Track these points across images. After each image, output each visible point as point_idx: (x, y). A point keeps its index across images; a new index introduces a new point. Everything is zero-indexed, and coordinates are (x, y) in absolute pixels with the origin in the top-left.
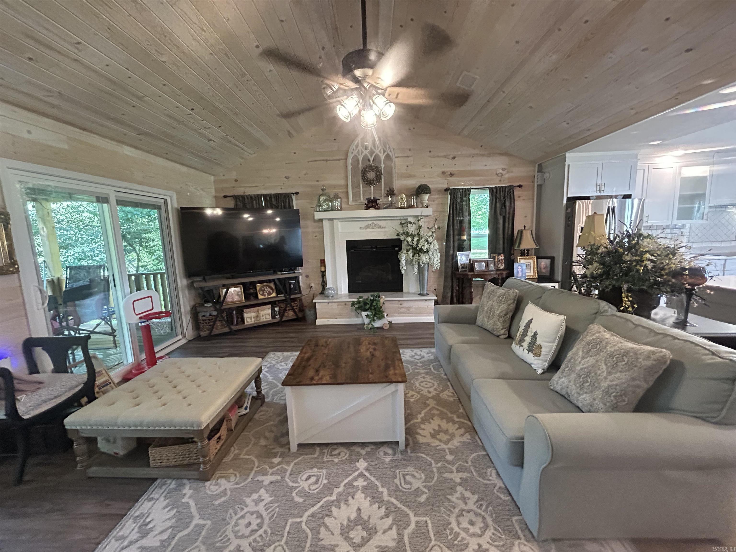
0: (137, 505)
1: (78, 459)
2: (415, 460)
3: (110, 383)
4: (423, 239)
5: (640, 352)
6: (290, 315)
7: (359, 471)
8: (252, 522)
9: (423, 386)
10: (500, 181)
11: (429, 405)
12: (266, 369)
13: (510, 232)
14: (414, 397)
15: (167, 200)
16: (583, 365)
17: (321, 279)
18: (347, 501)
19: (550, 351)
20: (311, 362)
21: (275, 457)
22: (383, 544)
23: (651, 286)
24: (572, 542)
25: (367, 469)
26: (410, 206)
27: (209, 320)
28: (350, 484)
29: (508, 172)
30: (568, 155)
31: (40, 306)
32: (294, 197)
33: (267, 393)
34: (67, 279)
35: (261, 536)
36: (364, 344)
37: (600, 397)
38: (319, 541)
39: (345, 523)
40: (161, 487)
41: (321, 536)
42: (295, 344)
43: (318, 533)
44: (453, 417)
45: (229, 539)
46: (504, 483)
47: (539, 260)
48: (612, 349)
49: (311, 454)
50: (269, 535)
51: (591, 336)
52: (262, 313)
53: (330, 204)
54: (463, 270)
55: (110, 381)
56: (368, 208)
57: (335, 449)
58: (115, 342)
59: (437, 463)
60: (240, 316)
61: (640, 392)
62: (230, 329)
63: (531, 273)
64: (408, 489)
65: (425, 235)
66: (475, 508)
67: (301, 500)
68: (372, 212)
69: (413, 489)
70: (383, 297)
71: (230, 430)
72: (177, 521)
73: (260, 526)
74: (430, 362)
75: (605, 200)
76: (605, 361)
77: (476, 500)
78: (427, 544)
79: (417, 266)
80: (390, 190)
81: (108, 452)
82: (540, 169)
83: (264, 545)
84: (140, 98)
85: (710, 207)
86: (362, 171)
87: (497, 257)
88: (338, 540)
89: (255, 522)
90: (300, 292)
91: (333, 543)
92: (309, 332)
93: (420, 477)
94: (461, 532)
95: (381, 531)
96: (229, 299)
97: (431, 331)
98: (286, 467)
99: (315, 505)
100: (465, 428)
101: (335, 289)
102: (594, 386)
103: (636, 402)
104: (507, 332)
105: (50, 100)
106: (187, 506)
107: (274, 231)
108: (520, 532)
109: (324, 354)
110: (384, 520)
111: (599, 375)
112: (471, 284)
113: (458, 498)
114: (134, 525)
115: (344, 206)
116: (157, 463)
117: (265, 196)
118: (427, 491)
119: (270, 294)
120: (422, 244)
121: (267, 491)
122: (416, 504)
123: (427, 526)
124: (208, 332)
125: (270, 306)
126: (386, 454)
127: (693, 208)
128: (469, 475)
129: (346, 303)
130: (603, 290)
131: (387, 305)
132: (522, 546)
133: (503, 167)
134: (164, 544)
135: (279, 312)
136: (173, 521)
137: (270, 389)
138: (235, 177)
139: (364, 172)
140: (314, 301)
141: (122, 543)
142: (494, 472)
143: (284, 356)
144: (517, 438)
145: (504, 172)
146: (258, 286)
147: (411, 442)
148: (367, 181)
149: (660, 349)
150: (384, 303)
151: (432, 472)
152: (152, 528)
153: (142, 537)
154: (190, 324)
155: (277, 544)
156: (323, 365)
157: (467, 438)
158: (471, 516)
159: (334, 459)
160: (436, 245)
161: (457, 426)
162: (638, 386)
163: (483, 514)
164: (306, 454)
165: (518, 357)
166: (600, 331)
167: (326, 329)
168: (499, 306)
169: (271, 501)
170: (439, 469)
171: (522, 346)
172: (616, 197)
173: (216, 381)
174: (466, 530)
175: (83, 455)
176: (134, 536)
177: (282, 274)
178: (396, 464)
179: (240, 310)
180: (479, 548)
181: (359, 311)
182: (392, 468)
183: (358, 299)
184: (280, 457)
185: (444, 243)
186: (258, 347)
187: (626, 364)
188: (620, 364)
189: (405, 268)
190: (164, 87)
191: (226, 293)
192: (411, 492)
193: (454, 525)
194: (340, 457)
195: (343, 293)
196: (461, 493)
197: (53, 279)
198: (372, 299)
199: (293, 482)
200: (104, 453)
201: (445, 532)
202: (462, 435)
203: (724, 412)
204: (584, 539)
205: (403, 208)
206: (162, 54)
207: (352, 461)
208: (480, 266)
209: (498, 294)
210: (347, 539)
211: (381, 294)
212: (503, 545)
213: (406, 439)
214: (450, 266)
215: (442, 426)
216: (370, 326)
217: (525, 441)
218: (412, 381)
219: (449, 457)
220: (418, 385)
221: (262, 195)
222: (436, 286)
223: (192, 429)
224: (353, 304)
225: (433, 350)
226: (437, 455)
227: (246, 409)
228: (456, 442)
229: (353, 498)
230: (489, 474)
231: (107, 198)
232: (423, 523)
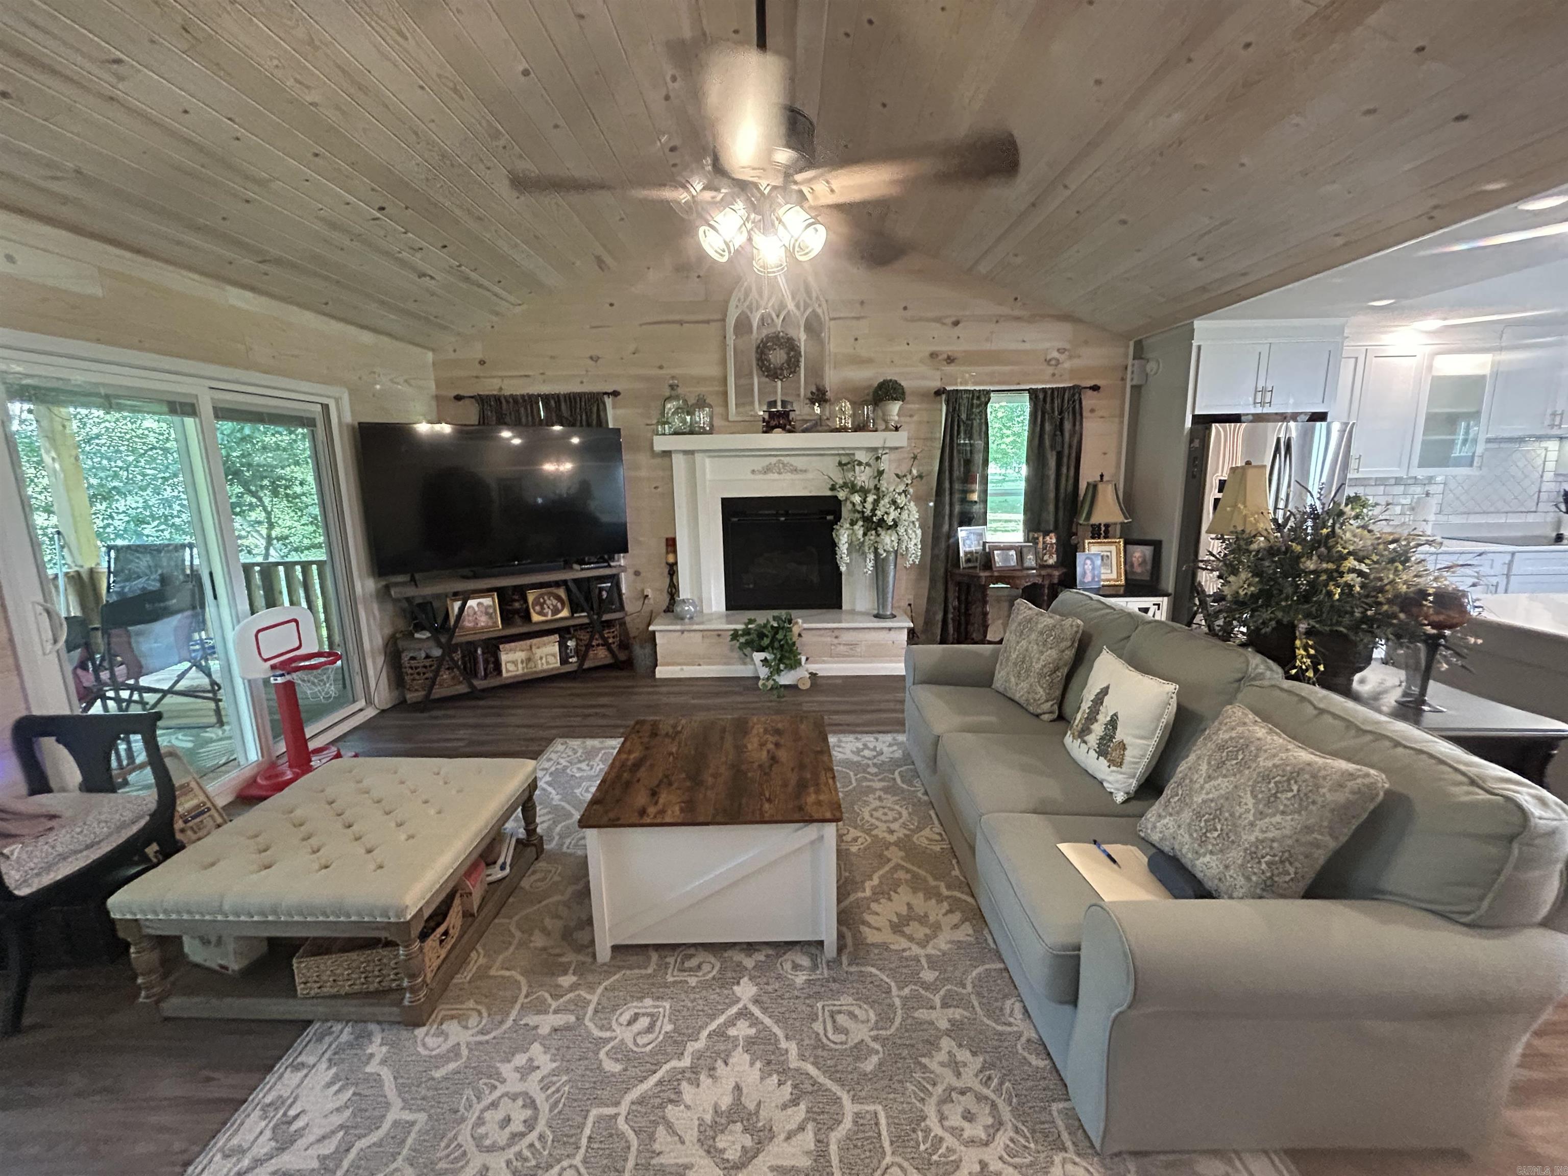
0: (271, 1079)
1: (140, 981)
2: (857, 981)
3: (209, 809)
4: (887, 500)
5: (1323, 773)
6: (600, 655)
7: (740, 1005)
8: (512, 1117)
9: (877, 819)
10: (1054, 375)
11: (889, 860)
12: (548, 778)
13: (1070, 487)
14: (859, 840)
15: (327, 406)
16: (1208, 793)
17: (668, 580)
18: (714, 1069)
19: (1143, 756)
20: (642, 773)
21: (565, 973)
22: (787, 1163)
23: (1355, 627)
24: (1171, 1157)
25: (756, 1001)
26: (860, 427)
27: (425, 667)
28: (720, 1033)
29: (1071, 357)
30: (1198, 324)
31: (49, 646)
32: (608, 401)
33: (550, 829)
34: (109, 572)
35: (532, 1145)
36: (755, 731)
37: (1239, 862)
38: (652, 1158)
39: (708, 1118)
40: (320, 1040)
41: (657, 1147)
42: (612, 722)
43: (652, 1137)
44: (937, 887)
45: (464, 1154)
46: (1037, 1032)
47: (1129, 547)
48: (1269, 764)
49: (639, 967)
50: (549, 1142)
51: (1226, 731)
52: (539, 652)
53: (688, 418)
54: (970, 565)
55: (209, 805)
56: (769, 428)
57: (691, 956)
58: (218, 711)
59: (900, 988)
60: (492, 659)
61: (1321, 857)
62: (471, 685)
63: (1112, 574)
64: (841, 1043)
65: (891, 489)
66: (978, 1087)
67: (617, 1068)
68: (779, 439)
69: (851, 1044)
70: (800, 621)
71: (468, 915)
72: (354, 1115)
73: (530, 1124)
74: (895, 763)
75: (1270, 425)
76: (1253, 787)
77: (979, 1066)
78: (875, 1161)
79: (872, 556)
80: (818, 389)
81: (207, 964)
82: (1139, 353)
83: (537, 1166)
84: (261, 183)
85: (1489, 441)
86: (758, 347)
87: (1041, 539)
88: (693, 1155)
89: (520, 1115)
90: (622, 608)
91: (680, 1161)
92: (640, 694)
93: (864, 1018)
94: (946, 1136)
95: (783, 1136)
96: (468, 623)
97: (899, 696)
98: (588, 997)
99: (645, 1078)
100: (963, 912)
101: (698, 602)
102: (1228, 839)
103: (1311, 875)
104: (1056, 707)
105: (55, 186)
106: (377, 1079)
107: (567, 466)
108: (1065, 1136)
109: (671, 754)
110: (790, 1111)
111: (1240, 817)
112: (985, 595)
113: (942, 1064)
114: (263, 1124)
115: (717, 422)
116: (311, 989)
117: (546, 398)
118: (880, 1049)
119: (556, 611)
120: (883, 510)
121: (547, 1049)
122: (855, 1076)
123: (877, 1124)
124: (423, 693)
125: (556, 637)
126: (796, 967)
127: (1453, 442)
128: (966, 1014)
129: (719, 633)
130: (1258, 629)
131: (806, 637)
132: (1069, 1167)
133: (1060, 345)
134: (328, 1165)
135: (577, 652)
136: (347, 1113)
137: (555, 823)
138: (480, 356)
139: (762, 350)
140: (651, 628)
141: (239, 1161)
142: (1018, 1006)
143: (585, 748)
144: (1065, 948)
145: (1062, 357)
146: (531, 596)
147: (849, 941)
148: (768, 369)
149: (1365, 769)
150: (800, 635)
151: (891, 1006)
152: (304, 1128)
153: (281, 1149)
154: (384, 674)
155: (565, 1163)
156: (667, 781)
157: (965, 933)
158: (968, 1101)
159: (689, 979)
160: (913, 513)
161: (945, 905)
162: (1316, 845)
163: (993, 1096)
164: (630, 968)
165: (1075, 762)
166: (1247, 720)
167: (676, 689)
168: (1042, 653)
169: (553, 1070)
170: (905, 999)
171: (1085, 742)
172: (1294, 417)
173: (439, 812)
174: (956, 1132)
175: (150, 972)
176: (264, 1146)
177: (582, 569)
178: (817, 988)
179: (493, 646)
180: (982, 1169)
181: (748, 650)
182: (809, 997)
183: (747, 624)
184: (574, 974)
185: (932, 504)
186: (529, 726)
187: (1294, 796)
188: (1282, 796)
189: (847, 559)
190: (317, 159)
191: (462, 609)
192: (846, 1050)
193: (932, 1122)
194: (700, 974)
195: (714, 609)
196: (949, 1052)
197: (78, 573)
198: (776, 625)
199: (602, 1028)
200: (197, 966)
201: (914, 1136)
202: (956, 927)
203: (1486, 904)
204: (1195, 1151)
205: (843, 429)
206: (308, 87)
207: (726, 981)
208: (1006, 559)
209: (1040, 626)
210: (712, 1151)
211: (794, 613)
212: (1031, 1165)
213: (841, 936)
214: (943, 556)
215: (914, 907)
216: (771, 682)
217: (1083, 954)
218: (856, 807)
219: (928, 976)
220: (867, 816)
221: (539, 395)
222: (911, 597)
223: (386, 920)
224: (735, 635)
225: (901, 738)
226: (904, 971)
227: (503, 868)
228: (942, 943)
229: (726, 1064)
230: (1008, 1011)
231: (193, 405)
232: (868, 1116)
